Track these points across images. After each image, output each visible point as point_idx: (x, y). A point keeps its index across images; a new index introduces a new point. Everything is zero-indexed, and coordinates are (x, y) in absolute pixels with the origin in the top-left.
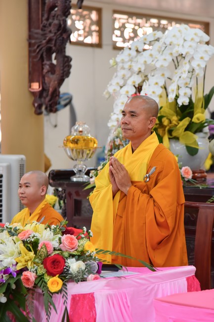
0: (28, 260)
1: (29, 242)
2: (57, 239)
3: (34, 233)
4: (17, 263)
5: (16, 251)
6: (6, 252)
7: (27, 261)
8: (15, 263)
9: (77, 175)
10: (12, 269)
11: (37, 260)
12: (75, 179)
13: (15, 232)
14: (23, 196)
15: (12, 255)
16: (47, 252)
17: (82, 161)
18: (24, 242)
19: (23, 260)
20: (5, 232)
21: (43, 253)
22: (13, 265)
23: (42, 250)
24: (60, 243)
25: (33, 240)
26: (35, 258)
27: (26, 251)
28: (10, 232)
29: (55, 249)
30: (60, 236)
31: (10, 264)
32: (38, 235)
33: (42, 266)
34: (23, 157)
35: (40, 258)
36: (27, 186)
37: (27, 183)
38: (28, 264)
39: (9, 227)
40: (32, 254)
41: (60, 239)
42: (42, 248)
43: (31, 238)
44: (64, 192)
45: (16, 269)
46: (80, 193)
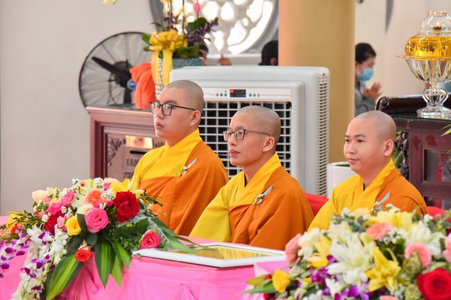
0: (388, 275)
1: (387, 243)
2: (437, 241)
3: (396, 229)
4: (369, 279)
5: (367, 258)
6: (349, 259)
7: (384, 277)
8: (365, 279)
9: (429, 107)
10: (361, 289)
11: (403, 276)
12: (424, 114)
13: (361, 224)
14: (354, 157)
15: (359, 264)
16: (422, 263)
17: (438, 81)
18: (379, 244)
19: (379, 274)
20: (344, 224)
21: (413, 265)
22: (362, 282)
23: (412, 259)
24: (443, 248)
25: (394, 241)
26: (401, 272)
27: (384, 259)
28: (351, 224)
29: (434, 259)
30: (441, 235)
31: (356, 280)
32: (403, 233)
33: (412, 286)
34: (325, 70)
35: (408, 271)
36: (360, 141)
37: (359, 136)
38: (387, 282)
39: (350, 215)
40: (394, 265)
41: (442, 242)
42: (412, 256)
43: (392, 236)
44: (406, 138)
45: (368, 289)
46: (436, 140)
